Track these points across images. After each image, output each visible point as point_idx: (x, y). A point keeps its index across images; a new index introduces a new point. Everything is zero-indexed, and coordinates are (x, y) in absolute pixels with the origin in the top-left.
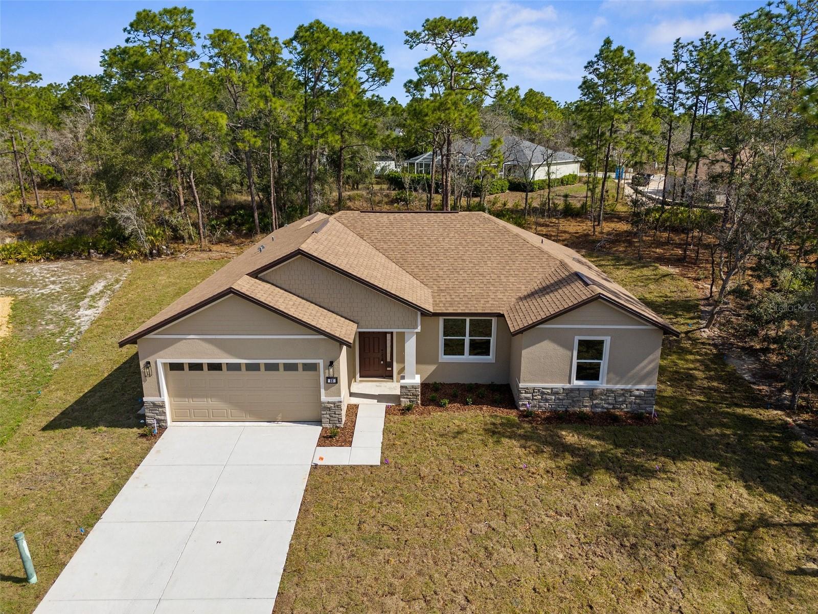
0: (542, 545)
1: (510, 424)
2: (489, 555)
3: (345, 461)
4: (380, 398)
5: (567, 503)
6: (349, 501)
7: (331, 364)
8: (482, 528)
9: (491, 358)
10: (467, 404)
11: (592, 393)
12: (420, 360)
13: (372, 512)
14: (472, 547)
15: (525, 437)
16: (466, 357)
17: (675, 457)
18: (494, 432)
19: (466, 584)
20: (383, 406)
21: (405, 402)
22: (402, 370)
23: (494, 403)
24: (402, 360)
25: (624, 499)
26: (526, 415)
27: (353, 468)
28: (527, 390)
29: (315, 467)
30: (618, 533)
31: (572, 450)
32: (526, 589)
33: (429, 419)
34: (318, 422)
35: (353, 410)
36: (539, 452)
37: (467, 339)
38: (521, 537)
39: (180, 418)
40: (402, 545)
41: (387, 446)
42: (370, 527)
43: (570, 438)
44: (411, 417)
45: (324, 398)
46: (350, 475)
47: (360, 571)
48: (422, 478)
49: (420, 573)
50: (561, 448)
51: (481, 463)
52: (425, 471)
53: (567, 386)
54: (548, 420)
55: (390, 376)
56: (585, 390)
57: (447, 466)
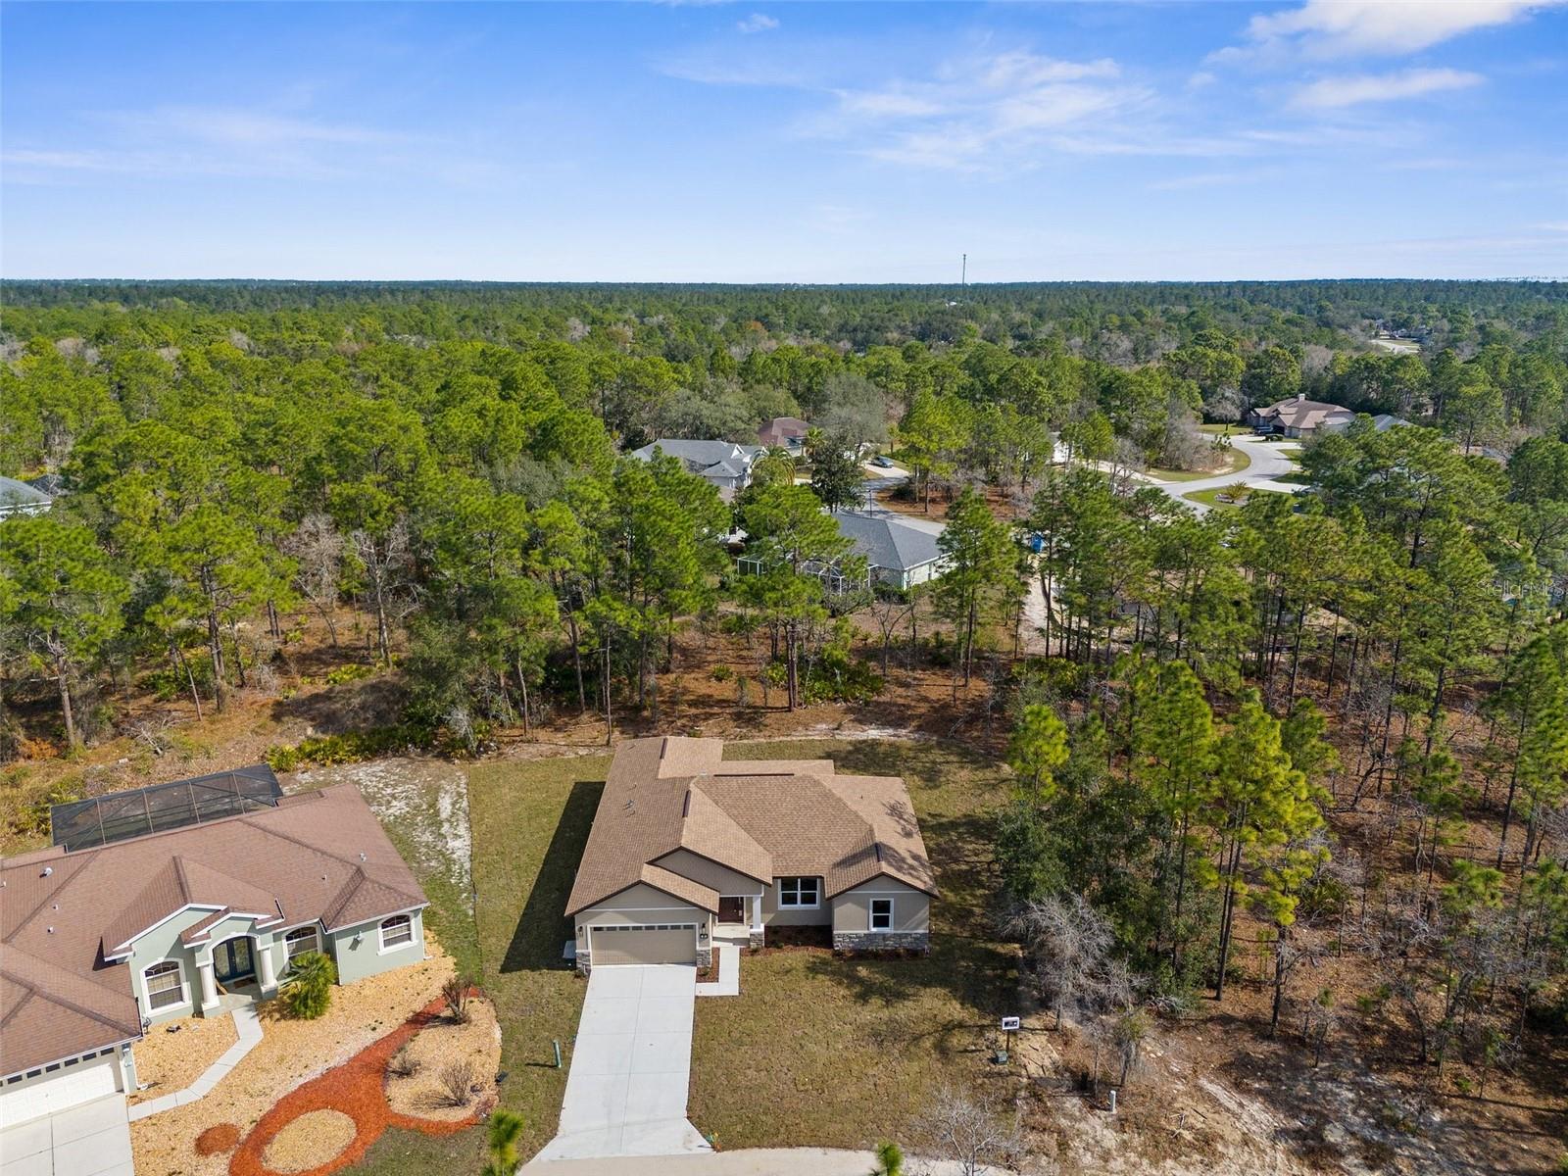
0: (832, 1043)
1: (824, 962)
2: (802, 1047)
3: (715, 994)
4: (735, 941)
5: (852, 1016)
6: (721, 1019)
7: (704, 926)
8: (800, 1033)
9: (816, 906)
10: (797, 945)
11: (884, 937)
12: (763, 911)
13: (736, 1025)
14: (793, 1044)
15: (833, 973)
16: (799, 906)
17: (926, 985)
18: (813, 969)
19: (789, 1063)
20: (737, 948)
21: (753, 945)
22: (750, 917)
23: (818, 944)
24: (750, 910)
25: (885, 1014)
26: (838, 954)
27: (721, 997)
28: (839, 936)
29: (697, 997)
30: (876, 1034)
31: (860, 981)
32: (820, 1065)
33: (770, 959)
34: (694, 964)
35: (716, 951)
36: (840, 983)
37: (799, 893)
38: (821, 1037)
39: (598, 963)
40: (754, 1043)
41: (742, 982)
42: (736, 1035)
43: (863, 972)
44: (758, 958)
45: (698, 948)
46: (720, 1002)
47: (732, 1057)
48: (765, 1003)
49: (764, 1058)
50: (855, 980)
51: (803, 992)
52: (767, 998)
53: (866, 932)
54: (852, 958)
55: (740, 920)
56: (879, 934)
57: (781, 994)
